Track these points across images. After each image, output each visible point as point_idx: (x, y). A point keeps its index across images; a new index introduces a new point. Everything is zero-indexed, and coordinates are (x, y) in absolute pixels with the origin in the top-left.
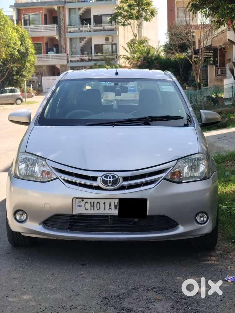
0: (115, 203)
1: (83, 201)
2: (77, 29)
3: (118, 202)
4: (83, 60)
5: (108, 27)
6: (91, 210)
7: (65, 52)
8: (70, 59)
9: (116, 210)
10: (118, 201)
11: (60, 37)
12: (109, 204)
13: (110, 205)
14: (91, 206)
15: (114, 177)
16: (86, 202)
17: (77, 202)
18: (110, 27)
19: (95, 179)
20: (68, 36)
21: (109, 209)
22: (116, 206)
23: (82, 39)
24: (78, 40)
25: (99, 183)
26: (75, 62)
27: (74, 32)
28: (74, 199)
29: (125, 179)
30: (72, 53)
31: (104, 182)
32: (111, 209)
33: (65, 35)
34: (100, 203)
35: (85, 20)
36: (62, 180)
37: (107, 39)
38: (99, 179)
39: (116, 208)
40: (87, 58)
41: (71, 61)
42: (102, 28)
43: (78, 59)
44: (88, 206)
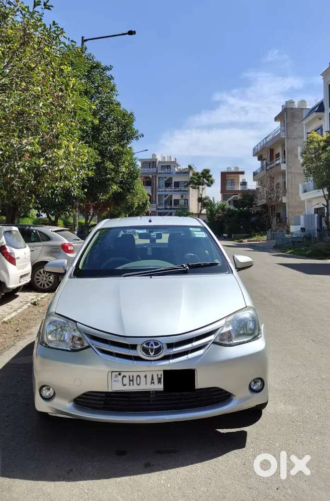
0: (158, 375)
1: (120, 374)
2: (163, 190)
3: (161, 375)
4: (166, 209)
5: (183, 189)
6: (130, 385)
7: (155, 203)
8: (158, 208)
9: (159, 384)
10: (162, 373)
11: (152, 194)
12: (151, 377)
13: (152, 379)
14: (130, 381)
15: (156, 344)
16: (125, 376)
17: (113, 376)
18: (184, 189)
19: (134, 347)
20: (158, 193)
21: (152, 383)
22: (159, 380)
23: (166, 196)
24: (164, 197)
25: (139, 353)
26: (161, 209)
27: (162, 191)
28: (110, 374)
29: (170, 346)
30: (160, 204)
31: (146, 351)
32: (153, 383)
33: (156, 193)
34: (141, 376)
35: (168, 184)
36: (95, 349)
37: (182, 196)
38: (139, 348)
39: (159, 382)
40: (168, 207)
41: (159, 209)
42: (179, 189)
43: (163, 207)
44: (126, 381)
